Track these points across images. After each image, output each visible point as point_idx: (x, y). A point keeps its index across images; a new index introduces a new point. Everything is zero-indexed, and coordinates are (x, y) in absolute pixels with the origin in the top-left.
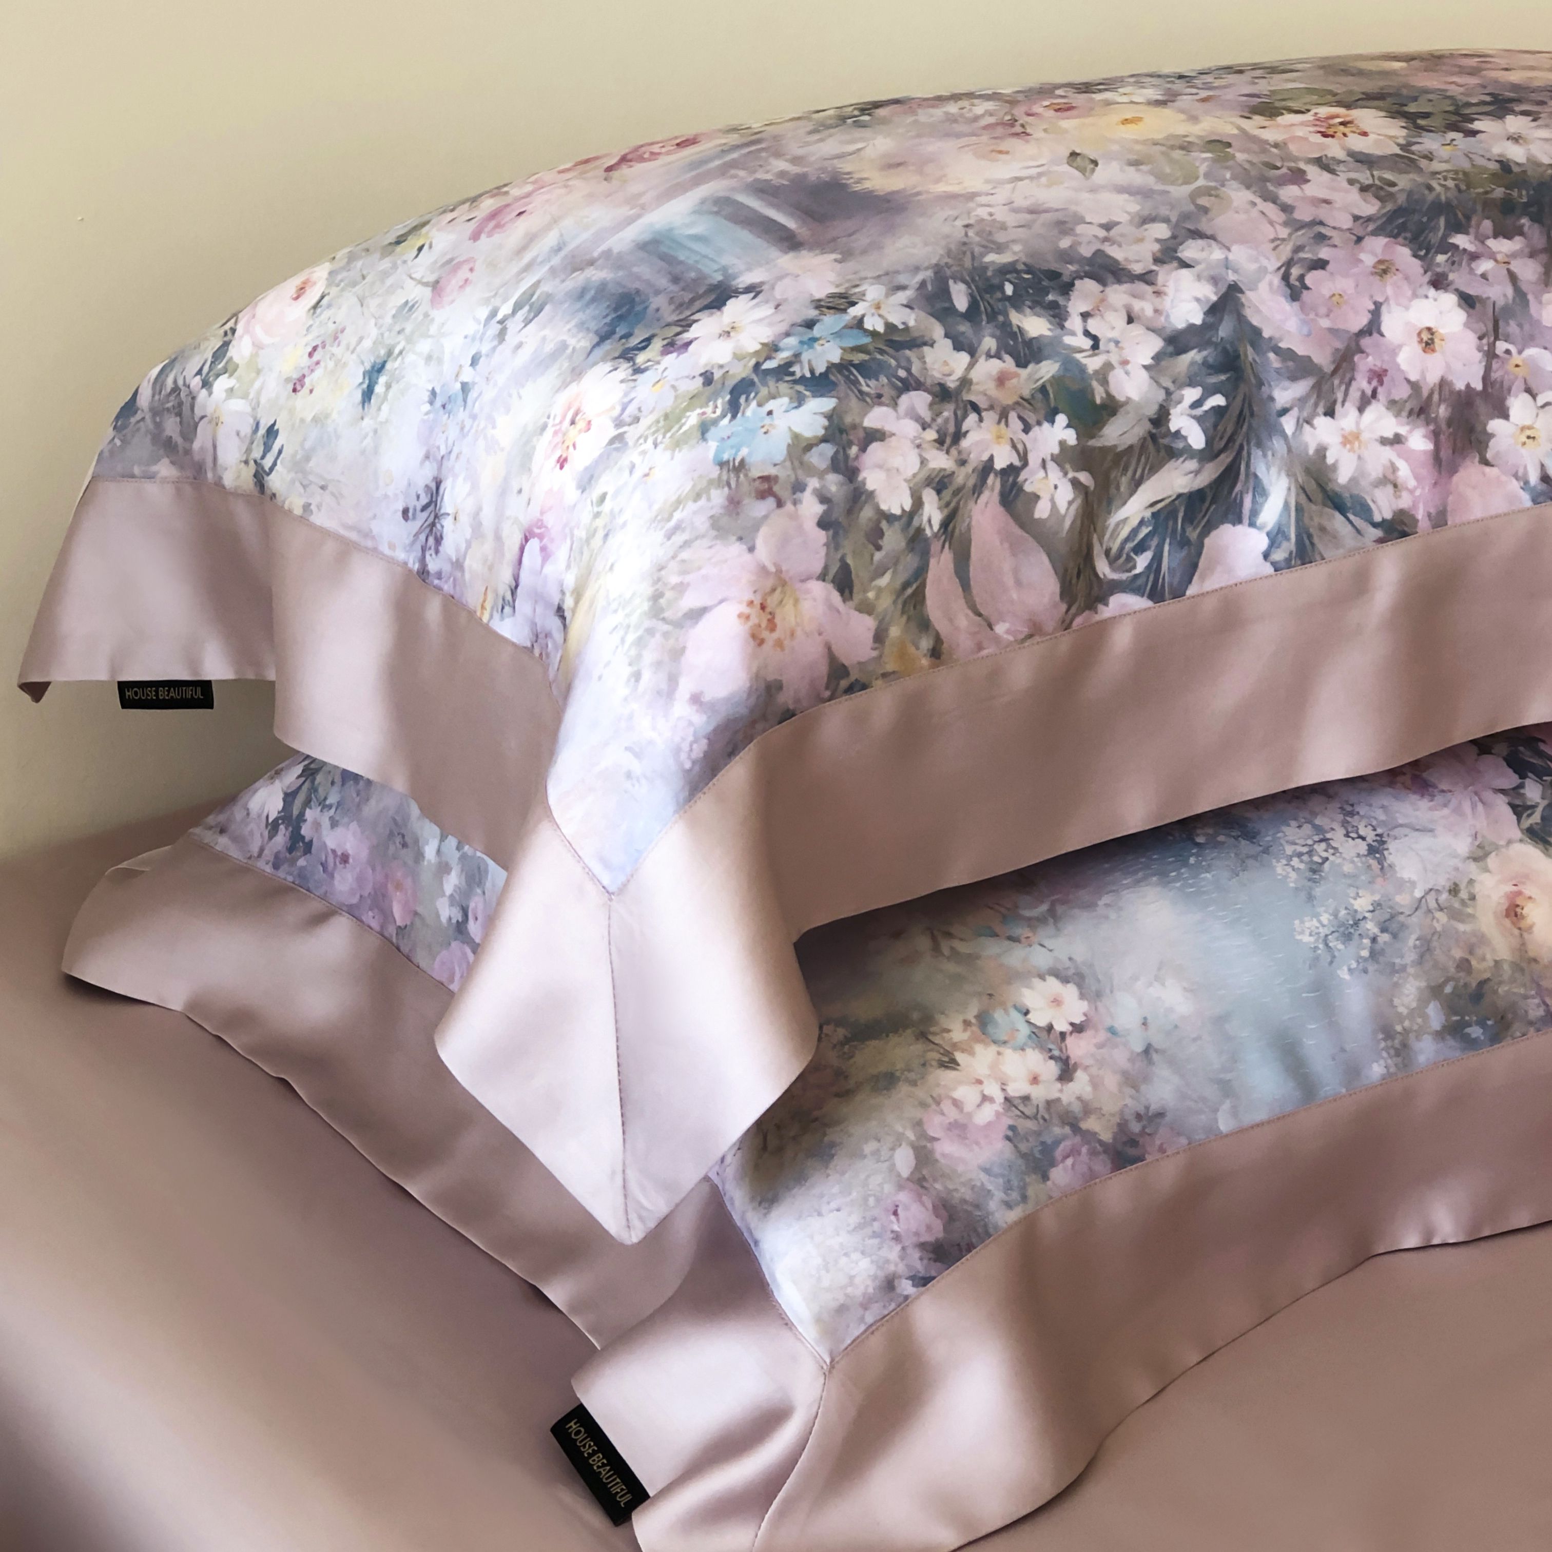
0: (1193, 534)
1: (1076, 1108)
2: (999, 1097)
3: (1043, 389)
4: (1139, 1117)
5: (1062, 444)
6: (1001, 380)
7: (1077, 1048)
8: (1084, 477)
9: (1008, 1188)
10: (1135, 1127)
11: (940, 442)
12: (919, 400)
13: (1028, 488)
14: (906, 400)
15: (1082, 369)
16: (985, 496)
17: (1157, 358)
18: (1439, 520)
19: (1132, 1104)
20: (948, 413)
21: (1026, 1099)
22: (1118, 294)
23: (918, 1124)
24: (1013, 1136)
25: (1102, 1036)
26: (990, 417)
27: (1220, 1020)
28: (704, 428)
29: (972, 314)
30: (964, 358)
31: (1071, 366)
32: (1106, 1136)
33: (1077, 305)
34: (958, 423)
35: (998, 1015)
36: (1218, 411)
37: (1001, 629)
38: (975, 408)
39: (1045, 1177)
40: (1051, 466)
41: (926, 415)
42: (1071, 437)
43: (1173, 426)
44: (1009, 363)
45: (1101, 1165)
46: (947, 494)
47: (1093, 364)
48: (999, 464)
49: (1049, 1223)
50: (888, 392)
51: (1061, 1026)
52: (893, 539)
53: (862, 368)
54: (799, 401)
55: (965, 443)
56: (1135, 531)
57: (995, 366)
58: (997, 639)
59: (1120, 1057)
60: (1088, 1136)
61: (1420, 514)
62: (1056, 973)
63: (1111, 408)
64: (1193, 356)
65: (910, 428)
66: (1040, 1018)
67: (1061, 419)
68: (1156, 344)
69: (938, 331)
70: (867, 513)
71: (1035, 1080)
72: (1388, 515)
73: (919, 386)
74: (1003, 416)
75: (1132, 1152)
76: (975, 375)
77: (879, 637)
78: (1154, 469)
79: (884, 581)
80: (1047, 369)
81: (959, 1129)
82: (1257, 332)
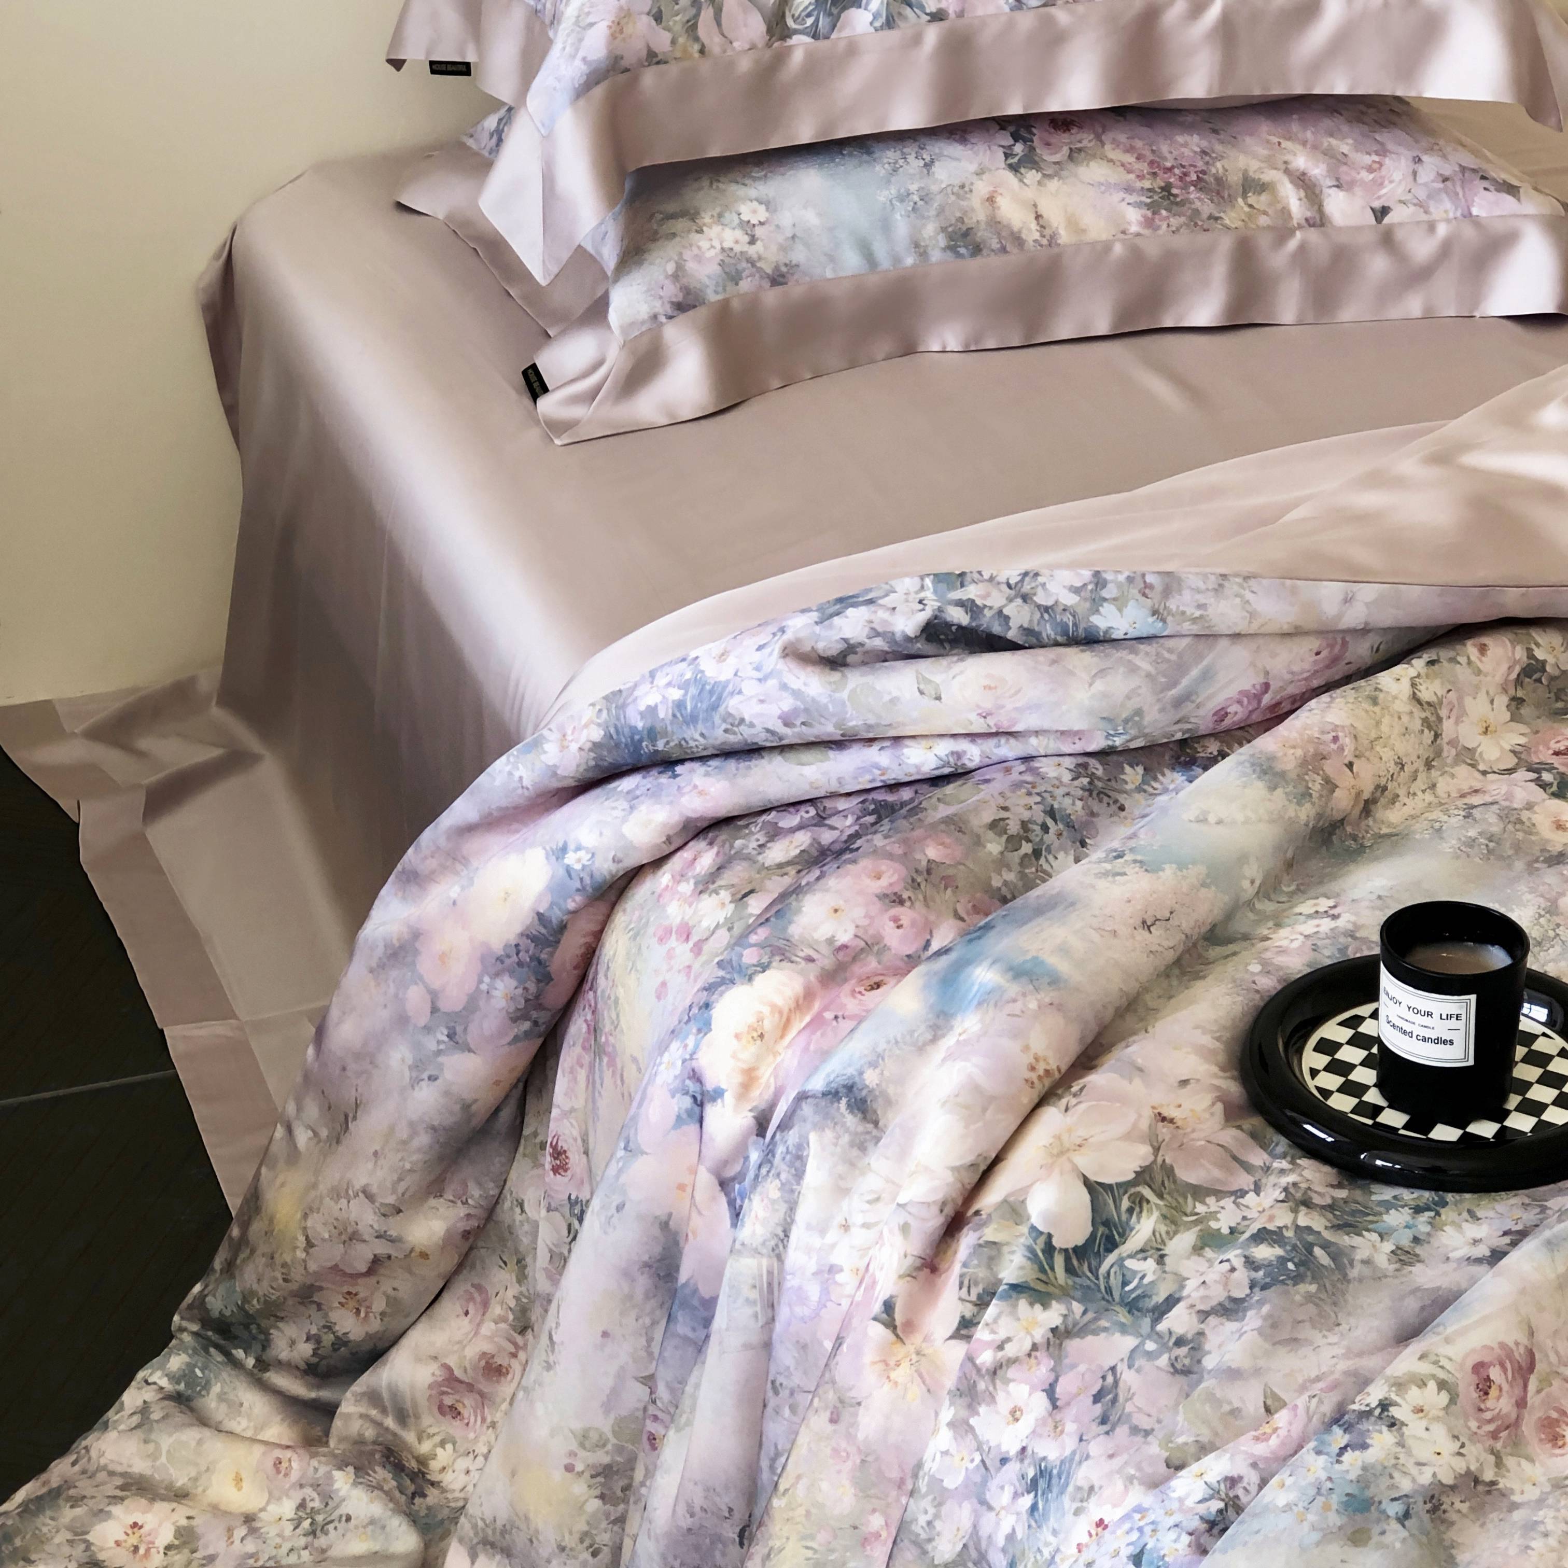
0: (835, 11)
1: (755, 257)
2: (718, 247)
4: (786, 265)
7: (759, 231)
9: (717, 285)
10: (784, 269)
18: (961, 14)
19: (783, 259)
21: (732, 249)
23: (681, 254)
24: (722, 264)
25: (772, 228)
27: (831, 229)
32: (769, 271)
35: (727, 215)
37: (736, 44)
39: (737, 284)
45: (766, 284)
49: (736, 304)
51: (754, 221)
56: (806, 8)
58: (734, 49)
59: (780, 239)
60: (760, 270)
61: (951, 11)
62: (757, 200)
66: (745, 218)
71: (737, 242)
72: (934, 10)
75: (781, 279)
77: (673, 42)
79: (678, 18)
81: (699, 259)
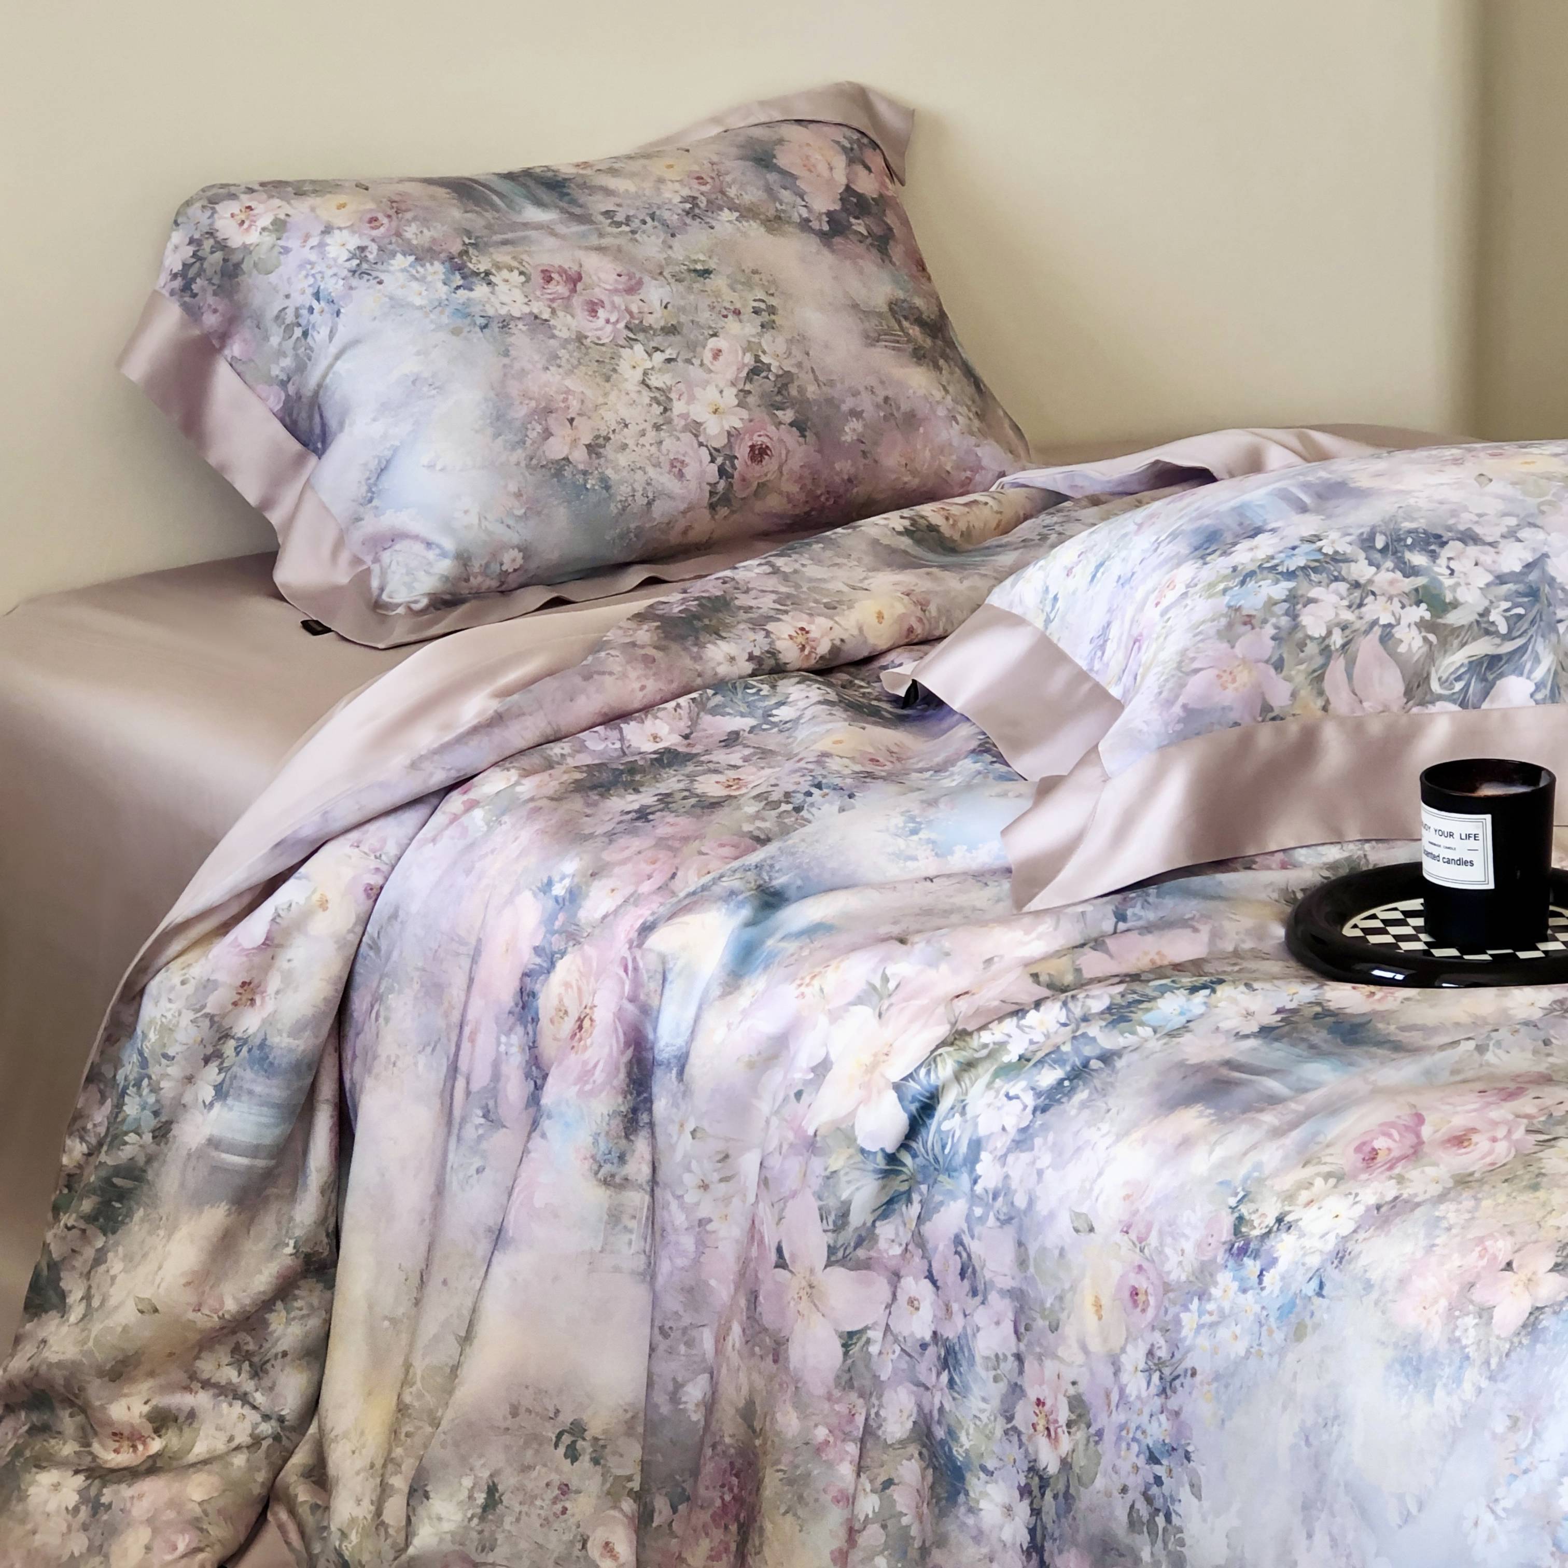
0: (1490, 677)
3: (1416, 590)
5: (1422, 618)
6: (1392, 583)
8: (1432, 637)
11: (1350, 607)
12: (1342, 587)
13: (1397, 636)
14: (1334, 585)
15: (1441, 583)
16: (1370, 636)
17: (1488, 585)
20: (1357, 594)
22: (1473, 551)
26: (1381, 600)
28: (1225, 591)
29: (1384, 551)
30: (1373, 569)
31: (1434, 580)
33: (1445, 553)
34: (1362, 599)
36: (1520, 617)
37: (1367, 704)
38: (1373, 593)
40: (1413, 627)
41: (1344, 592)
42: (1428, 616)
43: (1491, 619)
44: (1399, 575)
46: (1347, 632)
47: (1448, 582)
48: (1382, 622)
50: (1325, 581)
52: (1312, 648)
53: (1315, 570)
54: (1277, 582)
55: (1363, 609)
56: (1456, 670)
57: (1391, 575)
58: (1365, 709)
63: (1455, 605)
64: (1511, 586)
65: (1334, 599)
67: (1423, 606)
68: (1490, 578)
69: (1362, 555)
70: (1300, 635)
73: (1344, 580)
74: (1390, 598)
76: (1377, 579)
77: (1294, 695)
78: (1474, 639)
79: (1303, 667)
80: (1420, 581)
82: (1553, 579)
